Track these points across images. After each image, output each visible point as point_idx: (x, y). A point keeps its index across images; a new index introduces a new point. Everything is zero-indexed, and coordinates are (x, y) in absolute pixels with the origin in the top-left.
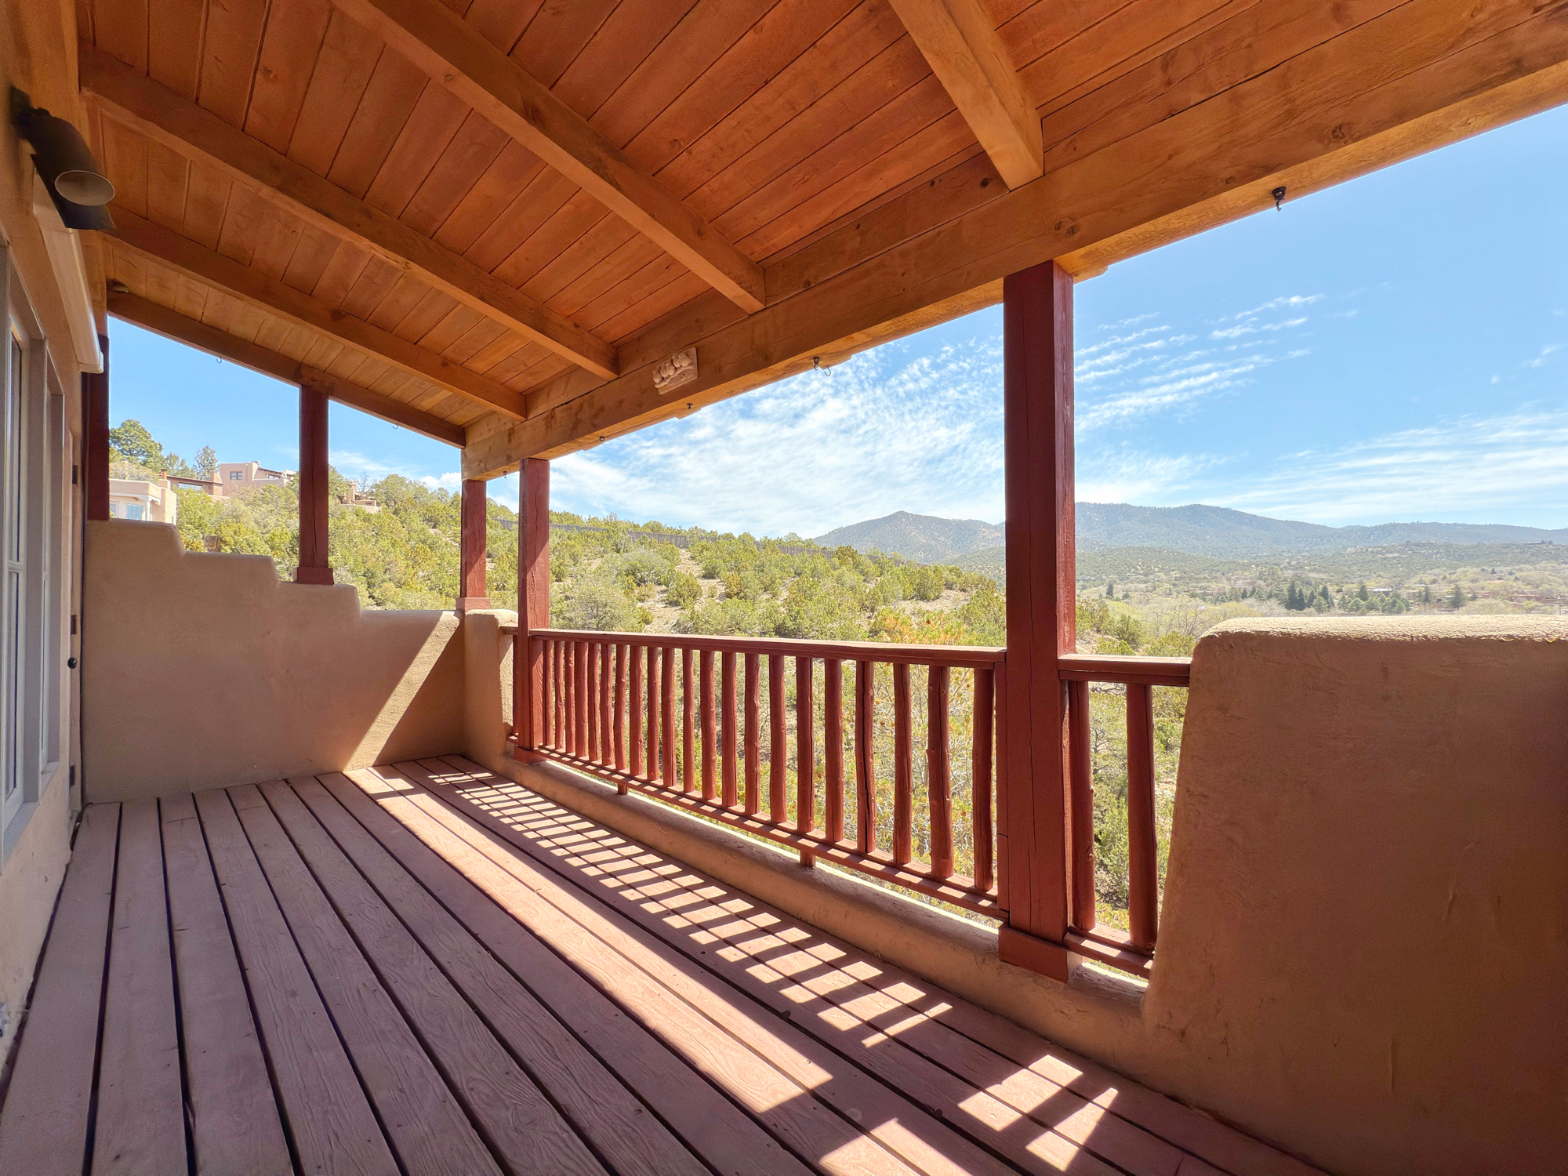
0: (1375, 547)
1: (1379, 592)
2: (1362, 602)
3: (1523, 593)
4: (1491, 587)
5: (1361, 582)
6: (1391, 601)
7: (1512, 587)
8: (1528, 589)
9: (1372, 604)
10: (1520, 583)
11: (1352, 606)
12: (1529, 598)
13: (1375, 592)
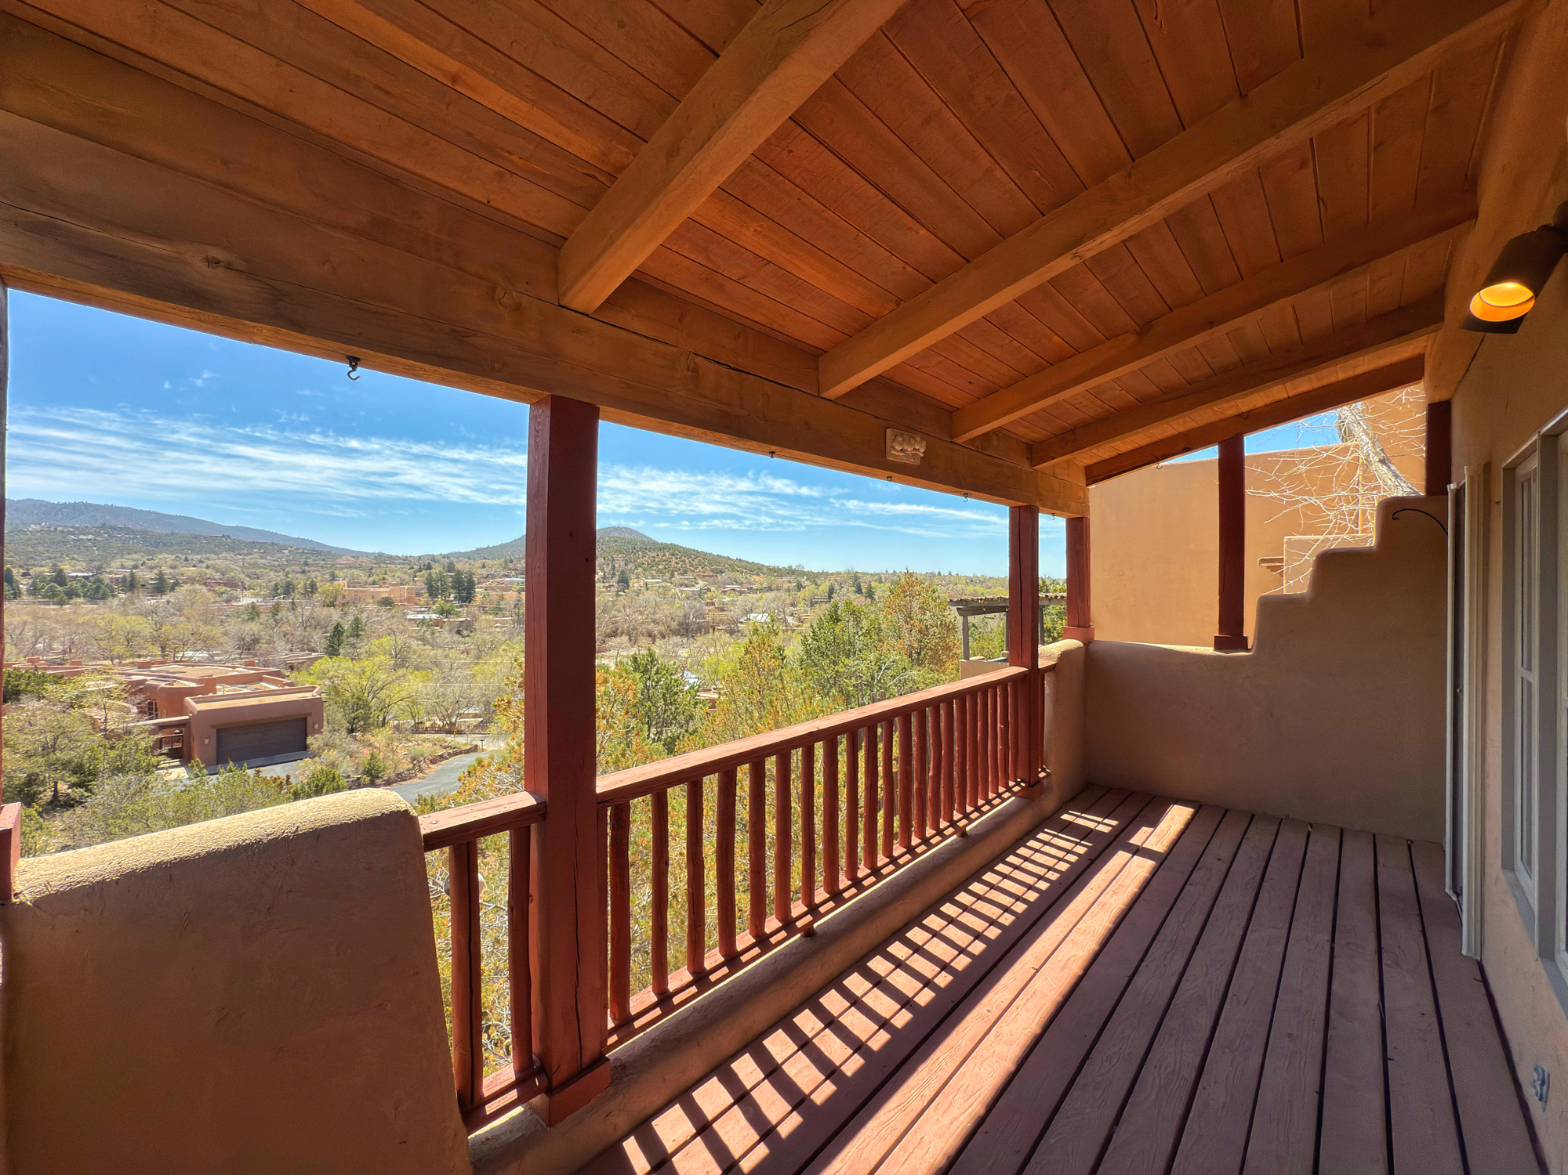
0: (66, 527)
1: (77, 576)
2: (60, 588)
3: (214, 579)
4: (189, 574)
5: (55, 565)
6: (94, 586)
7: (206, 574)
8: (218, 576)
9: (72, 590)
10: (211, 570)
11: (47, 592)
12: (219, 584)
13: (72, 577)
